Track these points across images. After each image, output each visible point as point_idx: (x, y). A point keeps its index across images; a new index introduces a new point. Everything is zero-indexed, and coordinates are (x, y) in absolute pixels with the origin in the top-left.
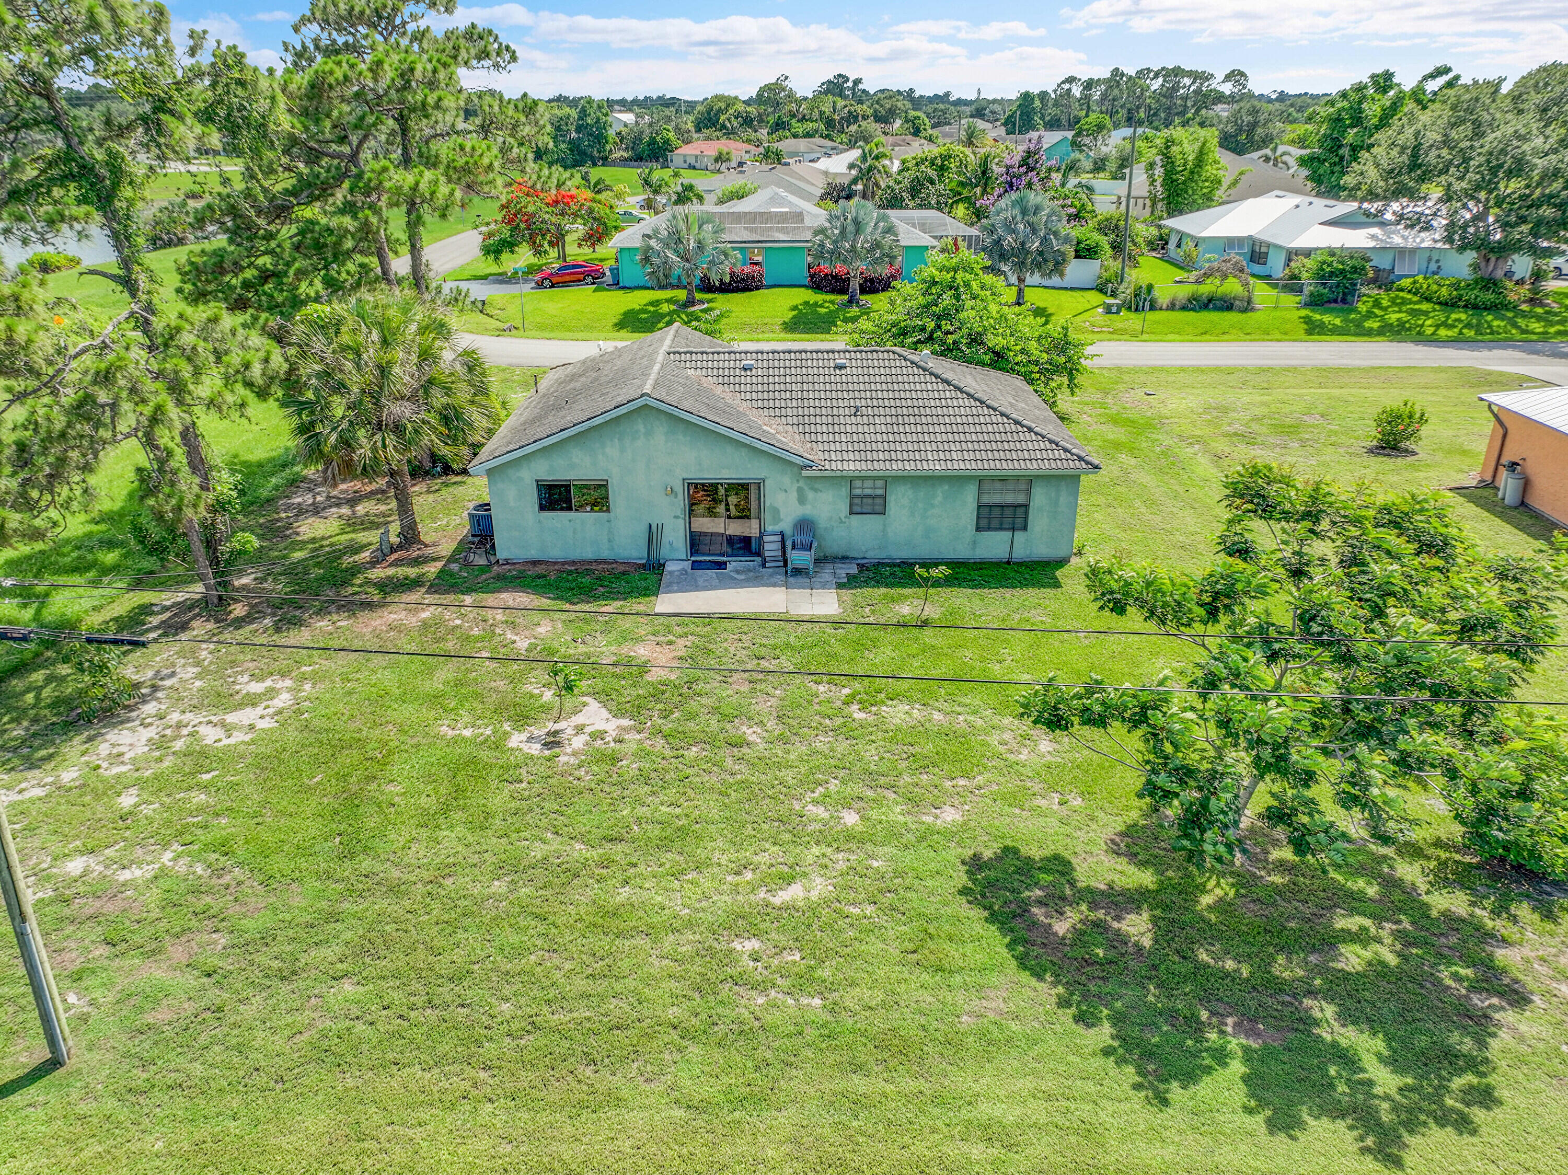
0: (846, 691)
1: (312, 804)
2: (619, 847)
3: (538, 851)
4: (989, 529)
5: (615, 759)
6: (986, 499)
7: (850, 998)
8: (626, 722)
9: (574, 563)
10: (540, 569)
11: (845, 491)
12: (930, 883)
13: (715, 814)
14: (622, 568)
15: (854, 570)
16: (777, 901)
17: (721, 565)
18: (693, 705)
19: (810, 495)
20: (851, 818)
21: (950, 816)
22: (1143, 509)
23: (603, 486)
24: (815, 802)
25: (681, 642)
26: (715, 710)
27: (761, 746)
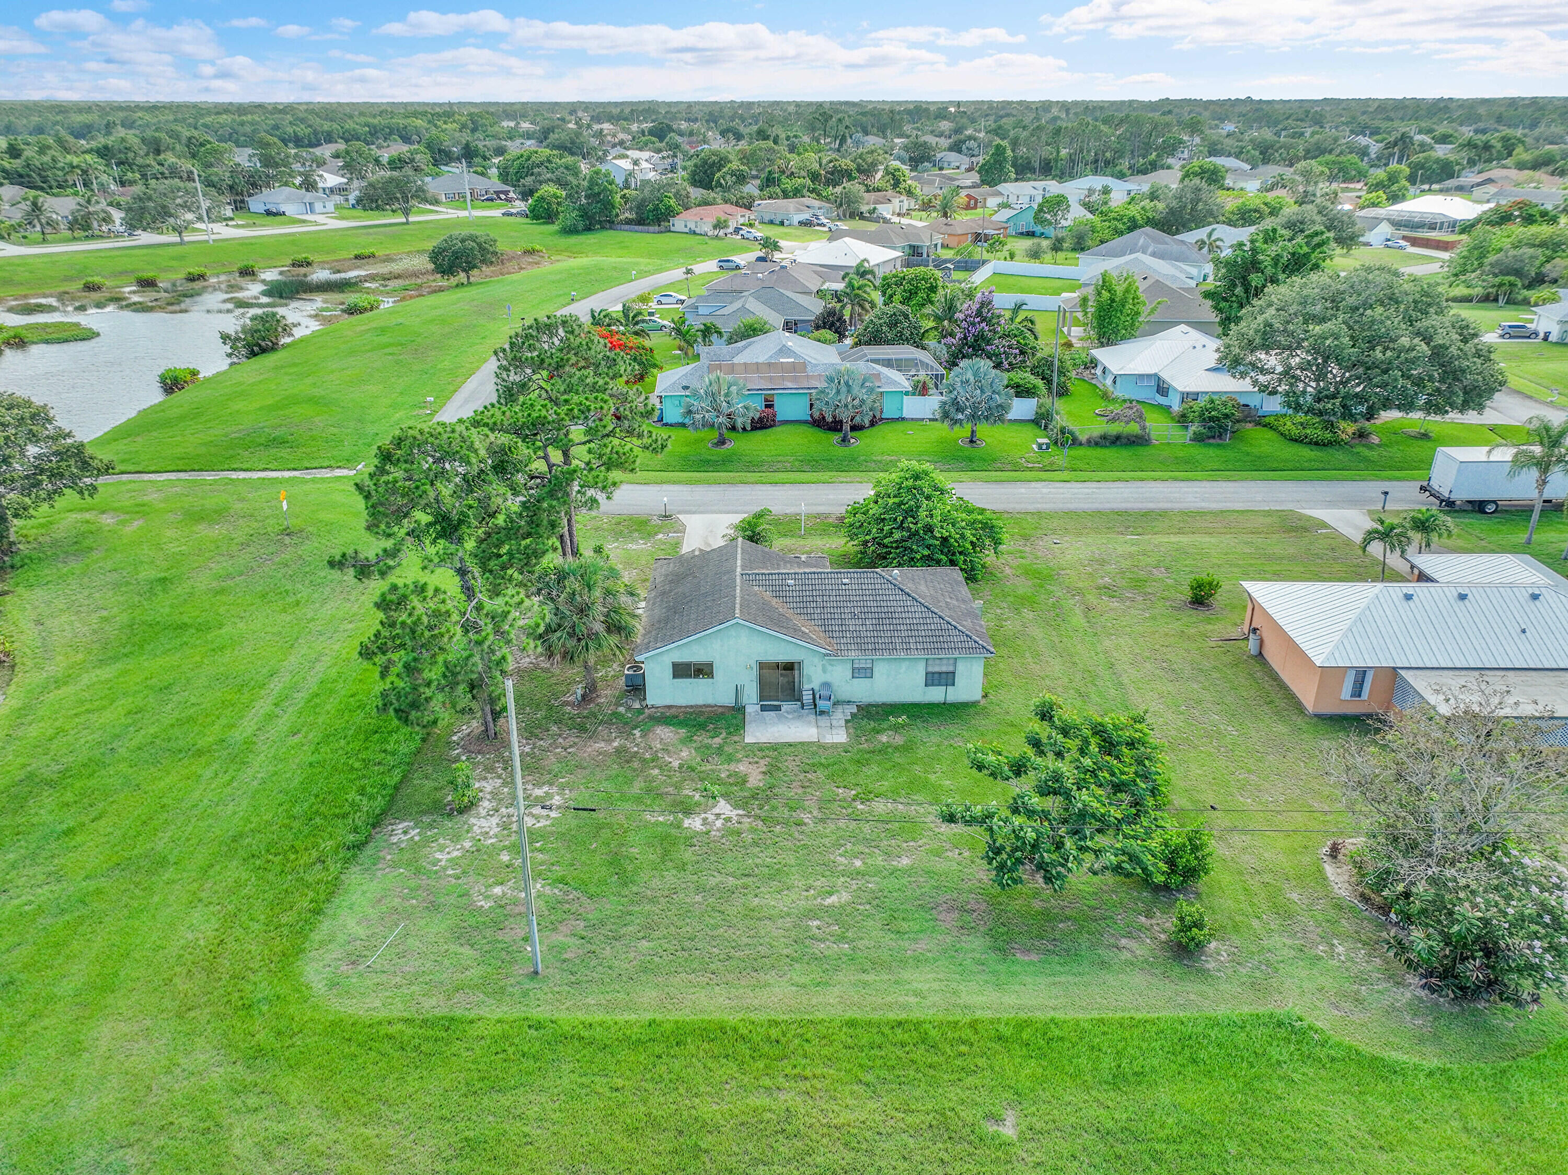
0: (853, 792)
1: (598, 858)
2: (750, 879)
3: (713, 882)
4: (933, 685)
5: (739, 833)
6: (930, 669)
7: (860, 944)
8: (741, 812)
9: (692, 707)
10: (673, 711)
11: (849, 666)
12: (895, 894)
13: (793, 862)
14: (720, 710)
15: (855, 710)
16: (826, 903)
17: (778, 708)
18: (774, 802)
19: (829, 668)
20: (858, 863)
21: (905, 861)
22: (1030, 660)
23: (711, 665)
24: (841, 855)
25: (762, 762)
26: (786, 805)
27: (812, 825)
